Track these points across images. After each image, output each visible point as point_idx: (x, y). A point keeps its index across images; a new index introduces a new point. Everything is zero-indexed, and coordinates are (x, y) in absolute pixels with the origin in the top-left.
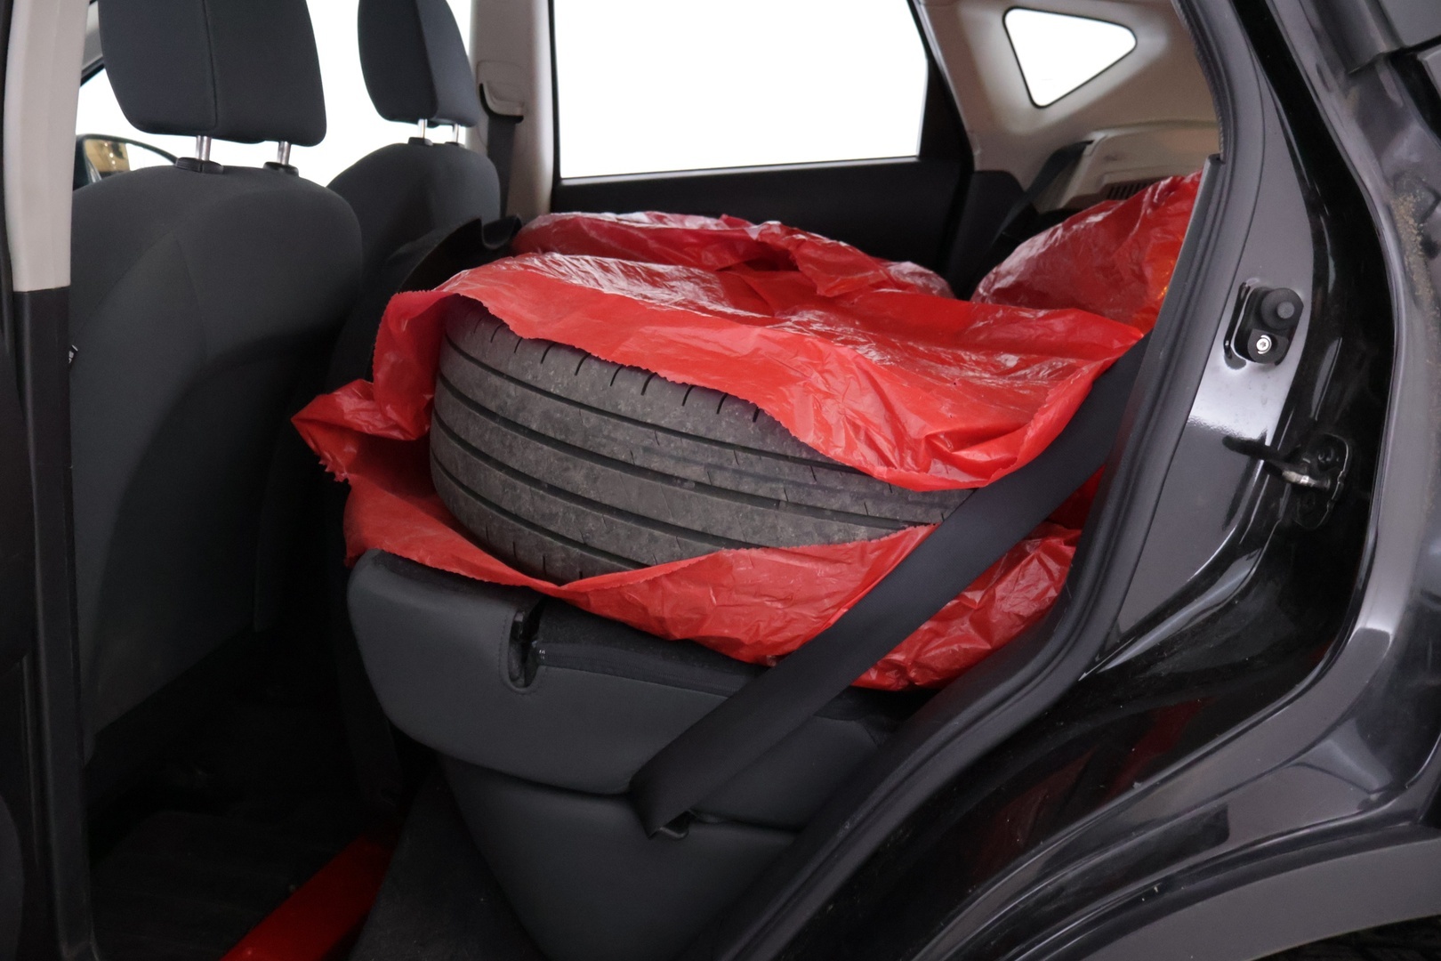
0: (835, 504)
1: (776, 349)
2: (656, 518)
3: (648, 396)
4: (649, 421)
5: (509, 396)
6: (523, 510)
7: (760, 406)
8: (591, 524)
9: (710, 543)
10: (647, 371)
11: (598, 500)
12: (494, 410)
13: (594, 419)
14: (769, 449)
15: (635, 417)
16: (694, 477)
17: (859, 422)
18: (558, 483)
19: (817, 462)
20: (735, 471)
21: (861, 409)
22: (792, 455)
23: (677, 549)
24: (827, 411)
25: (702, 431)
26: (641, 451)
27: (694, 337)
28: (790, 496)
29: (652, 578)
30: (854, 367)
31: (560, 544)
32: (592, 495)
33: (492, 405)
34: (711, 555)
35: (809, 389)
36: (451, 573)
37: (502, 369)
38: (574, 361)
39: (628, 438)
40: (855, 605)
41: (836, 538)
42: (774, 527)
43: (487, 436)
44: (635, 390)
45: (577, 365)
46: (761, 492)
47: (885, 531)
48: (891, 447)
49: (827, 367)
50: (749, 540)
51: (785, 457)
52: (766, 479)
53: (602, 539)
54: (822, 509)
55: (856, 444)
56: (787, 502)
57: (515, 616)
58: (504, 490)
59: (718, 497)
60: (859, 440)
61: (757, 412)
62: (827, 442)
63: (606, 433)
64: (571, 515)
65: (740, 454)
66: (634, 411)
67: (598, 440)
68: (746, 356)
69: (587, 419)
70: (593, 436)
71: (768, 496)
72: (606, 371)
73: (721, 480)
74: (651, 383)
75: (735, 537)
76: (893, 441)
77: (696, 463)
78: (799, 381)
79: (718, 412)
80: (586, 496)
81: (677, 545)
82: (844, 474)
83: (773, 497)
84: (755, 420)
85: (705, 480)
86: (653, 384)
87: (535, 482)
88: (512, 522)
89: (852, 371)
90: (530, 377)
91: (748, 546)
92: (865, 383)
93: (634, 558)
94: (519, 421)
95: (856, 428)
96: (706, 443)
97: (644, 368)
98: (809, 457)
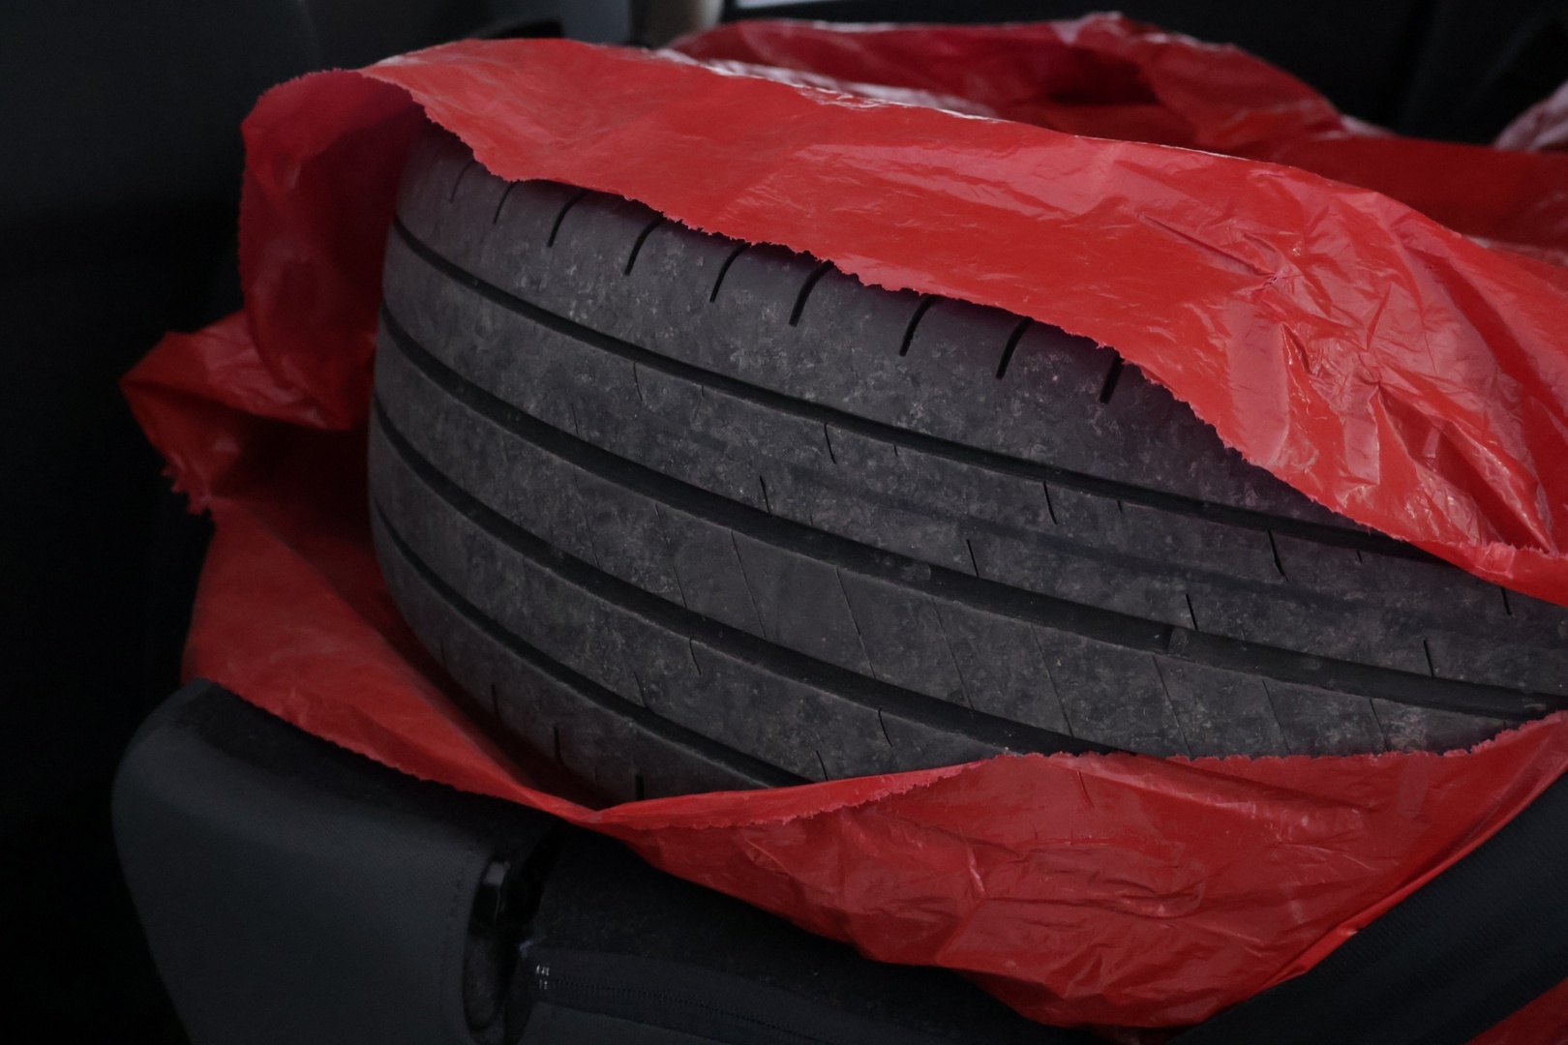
0: (1337, 642)
1: (1172, 197)
2: (823, 657)
3: (807, 329)
4: (809, 396)
5: (480, 331)
6: (510, 610)
7: (1129, 356)
8: (661, 662)
9: (970, 734)
10: (806, 259)
11: (679, 600)
12: (451, 363)
13: (669, 387)
14: (1146, 482)
15: (773, 386)
16: (930, 553)
17: (1426, 409)
18: (584, 552)
19: (1290, 521)
20: (1045, 541)
21: (1425, 367)
22: (1216, 499)
23: (880, 743)
24: (1326, 374)
25: (954, 426)
26: (788, 479)
27: (941, 171)
28: (1204, 614)
29: (812, 813)
30: (1398, 247)
31: (591, 704)
32: (664, 588)
33: (448, 355)
34: (972, 766)
35: (1270, 309)
36: (347, 753)
37: (468, 266)
38: (620, 237)
39: (753, 441)
40: (1380, 919)
41: (1335, 737)
42: (1152, 700)
43: (439, 428)
44: (775, 311)
45: (630, 247)
46: (1118, 603)
47: (1478, 722)
48: (1522, 485)
49: (1317, 249)
50: (1079, 732)
51: (1192, 506)
52: (1134, 565)
53: (689, 701)
54: (1296, 655)
55: (1413, 472)
56: (1194, 634)
57: (485, 872)
58: (470, 560)
59: (996, 610)
60: (1422, 460)
61: (1116, 372)
62: (1329, 466)
63: (697, 426)
64: (615, 634)
65: (1061, 492)
66: (771, 369)
67: (677, 445)
68: (1083, 218)
69: (653, 390)
70: (667, 433)
71: (1139, 613)
72: (700, 263)
73: (1002, 564)
74: (818, 291)
75: (1040, 722)
76: (1529, 465)
77: (937, 515)
78: (1236, 288)
79: (1000, 374)
80: (651, 590)
81: (881, 733)
82: (1368, 557)
83: (1154, 616)
84: (1106, 396)
85: (959, 561)
86: (822, 296)
87: (535, 546)
88: (489, 637)
89: (1391, 260)
90: (524, 282)
91: (1078, 747)
92: (1435, 294)
93: (769, 758)
94: (501, 392)
95: (1413, 425)
96: (962, 459)
97: (797, 250)
98: (1265, 505)
